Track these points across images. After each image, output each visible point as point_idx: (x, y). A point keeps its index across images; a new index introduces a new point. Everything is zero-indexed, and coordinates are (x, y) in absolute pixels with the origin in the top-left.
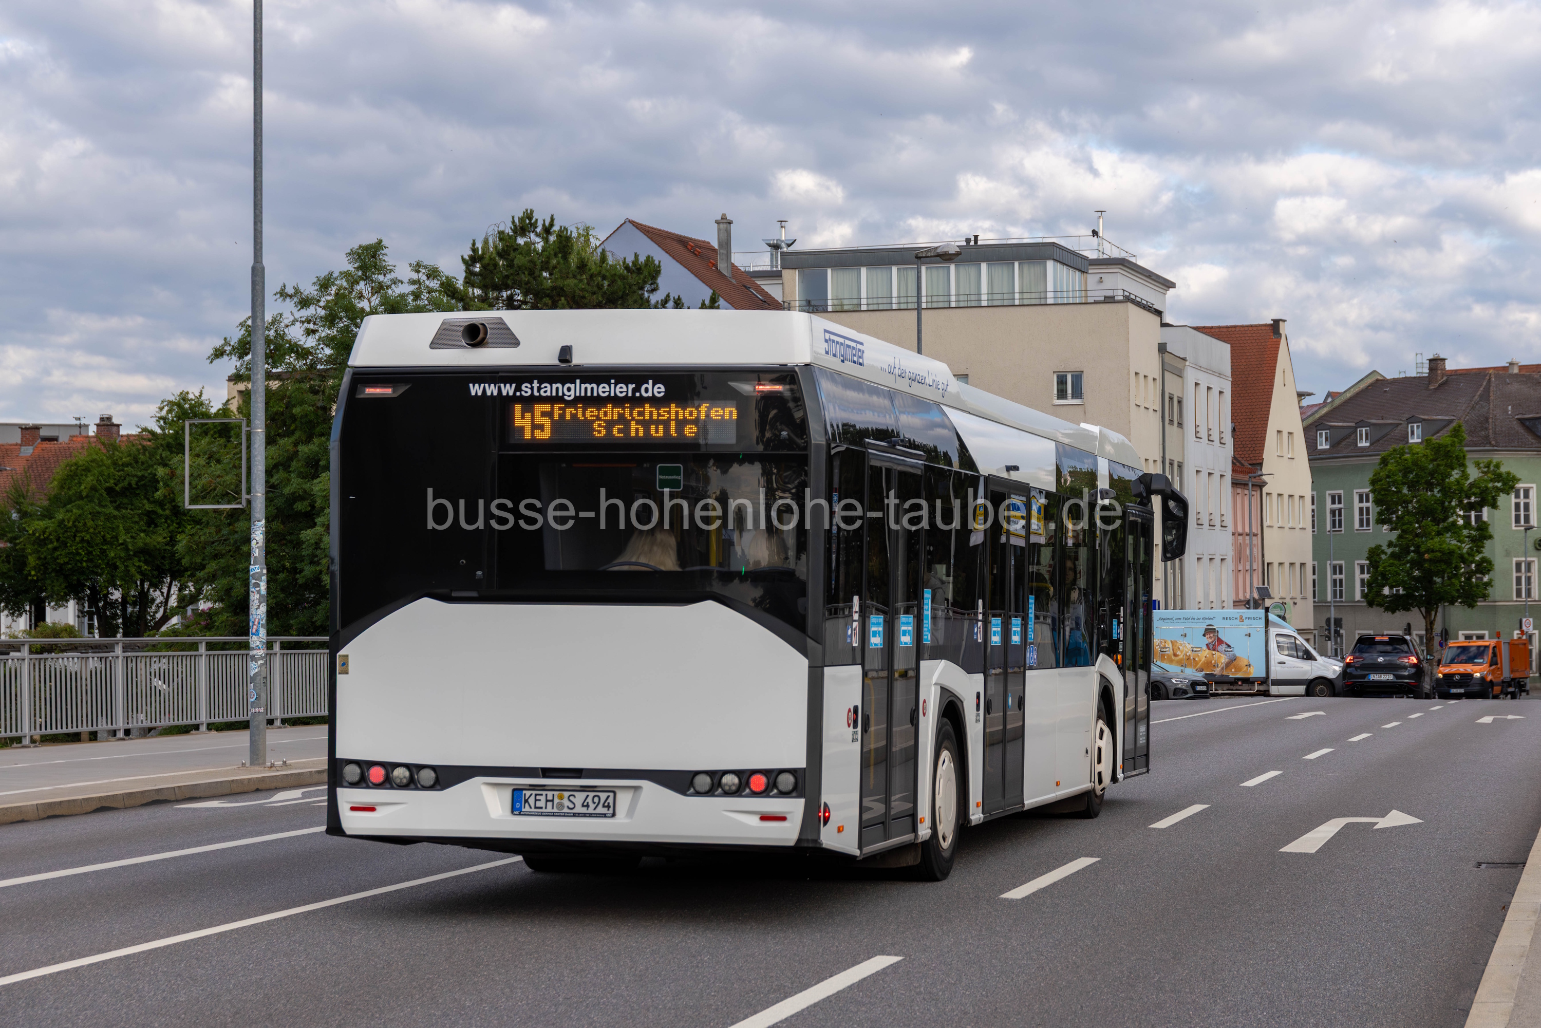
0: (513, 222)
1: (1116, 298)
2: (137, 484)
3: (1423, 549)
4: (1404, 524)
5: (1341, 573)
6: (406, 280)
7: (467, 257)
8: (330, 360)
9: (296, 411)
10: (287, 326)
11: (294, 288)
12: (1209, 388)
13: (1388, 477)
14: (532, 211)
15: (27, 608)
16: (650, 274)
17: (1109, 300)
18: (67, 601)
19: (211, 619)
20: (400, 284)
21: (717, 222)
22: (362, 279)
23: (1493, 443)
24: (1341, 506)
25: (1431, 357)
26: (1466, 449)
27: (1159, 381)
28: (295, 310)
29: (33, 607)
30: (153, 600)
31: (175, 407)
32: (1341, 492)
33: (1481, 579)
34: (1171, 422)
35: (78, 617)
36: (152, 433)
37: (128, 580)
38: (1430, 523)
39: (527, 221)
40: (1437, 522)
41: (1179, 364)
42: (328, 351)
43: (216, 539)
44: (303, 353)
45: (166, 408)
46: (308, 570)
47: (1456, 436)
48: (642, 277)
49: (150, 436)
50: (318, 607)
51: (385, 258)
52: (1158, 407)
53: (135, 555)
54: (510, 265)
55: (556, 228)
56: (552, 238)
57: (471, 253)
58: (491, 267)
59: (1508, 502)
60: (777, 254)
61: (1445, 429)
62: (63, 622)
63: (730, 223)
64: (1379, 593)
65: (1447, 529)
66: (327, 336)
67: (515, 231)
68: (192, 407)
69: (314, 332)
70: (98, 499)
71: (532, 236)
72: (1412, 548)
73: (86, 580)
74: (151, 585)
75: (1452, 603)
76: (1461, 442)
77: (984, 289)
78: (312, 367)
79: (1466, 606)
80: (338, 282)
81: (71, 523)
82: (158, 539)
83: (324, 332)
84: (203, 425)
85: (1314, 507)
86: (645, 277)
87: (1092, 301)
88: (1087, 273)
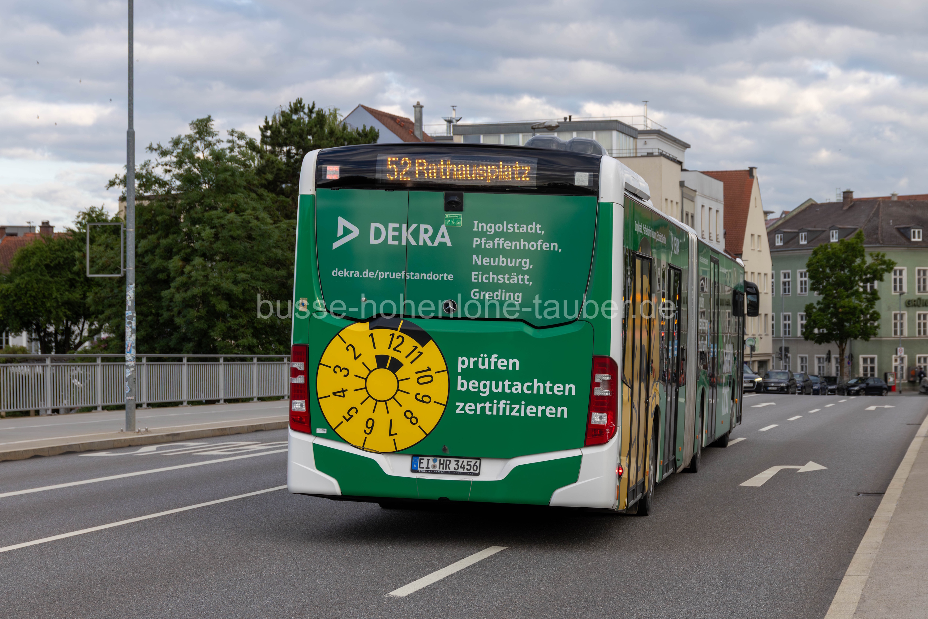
0: (290, 106)
1: (654, 154)
2: (63, 262)
3: (838, 305)
4: (827, 291)
5: (789, 320)
6: (225, 140)
7: (262, 127)
8: (179, 188)
9: (159, 218)
10: (153, 167)
11: (158, 145)
12: (710, 209)
13: (818, 262)
14: (301, 99)
16: (372, 137)
17: (650, 155)
18: (21, 332)
19: (107, 343)
20: (221, 143)
21: (414, 107)
22: (198, 139)
23: (881, 242)
24: (789, 280)
25: (845, 190)
26: (865, 246)
27: (680, 204)
28: (158, 158)
30: (73, 332)
31: (87, 216)
32: (790, 271)
33: (873, 324)
35: (29, 342)
36: (73, 231)
37: (58, 321)
38: (843, 290)
39: (299, 105)
40: (847, 290)
41: (692, 194)
42: (178, 183)
43: (110, 295)
44: (163, 184)
45: (81, 217)
46: (166, 315)
47: (859, 238)
48: (368, 139)
49: (72, 234)
50: (172, 337)
51: (212, 127)
53: (62, 305)
54: (289, 132)
55: (316, 109)
56: (314, 115)
57: (264, 124)
58: (277, 133)
59: (889, 277)
60: (450, 126)
61: (853, 234)
62: (19, 345)
63: (422, 107)
64: (811, 332)
65: (853, 294)
66: (178, 174)
67: (291, 111)
68: (97, 216)
69: (169, 171)
70: (40, 271)
71: (302, 114)
72: (832, 305)
73: (33, 320)
74: (72, 324)
75: (856, 338)
76: (861, 241)
78: (168, 192)
79: (864, 341)
80: (184, 141)
81: (23, 286)
82: (76, 295)
83: (176, 171)
84: (103, 226)
85: (773, 280)
87: (640, 155)
88: (637, 138)
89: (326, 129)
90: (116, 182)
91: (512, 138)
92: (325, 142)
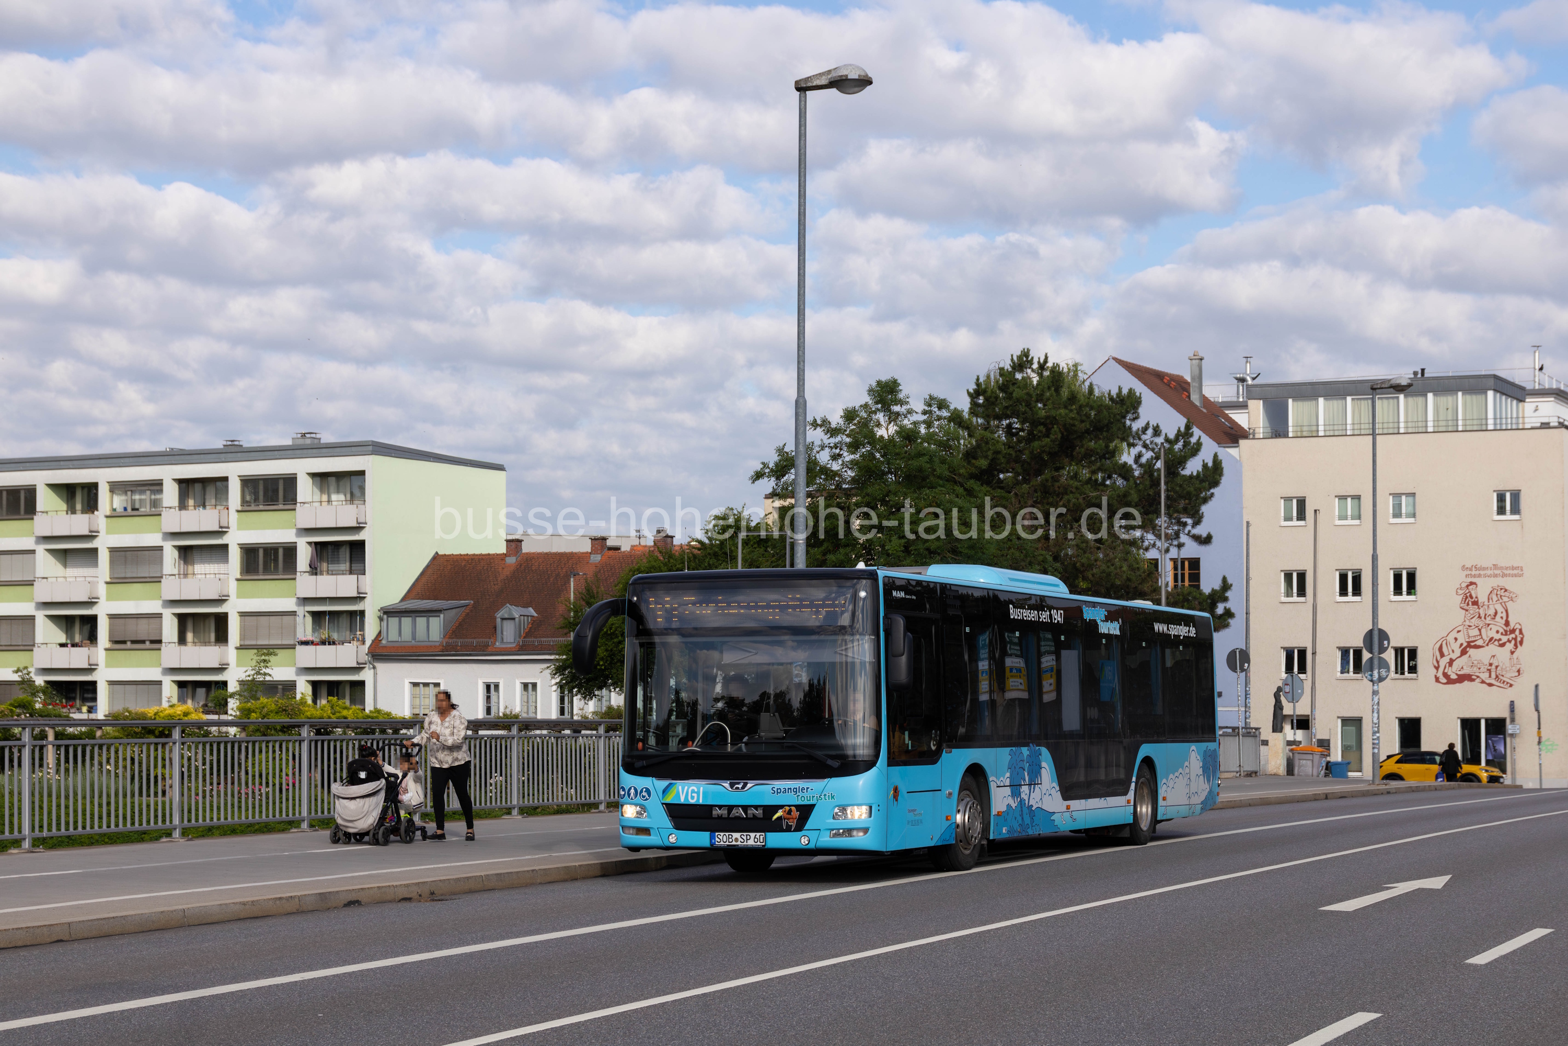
0: (1012, 360)
1: (1552, 424)
6: (919, 411)
7: (971, 391)
10: (818, 452)
11: (824, 419)
14: (1028, 350)
16: (1132, 404)
17: (1545, 426)
21: (1190, 359)
22: (880, 410)
28: (824, 438)
36: (702, 543)
39: (1025, 359)
44: (831, 475)
48: (1125, 407)
49: (699, 546)
51: (901, 391)
54: (1010, 397)
55: (1050, 364)
56: (1047, 373)
57: (975, 387)
58: (993, 399)
60: (1243, 386)
63: (1201, 359)
66: (852, 461)
67: (1013, 367)
69: (840, 455)
71: (1029, 371)
77: (1430, 417)
78: (839, 486)
80: (859, 413)
83: (848, 457)
86: (1128, 408)
87: (1529, 427)
88: (1524, 401)
89: (1065, 393)
90: (765, 473)
91: (1336, 404)
92: (1063, 411)
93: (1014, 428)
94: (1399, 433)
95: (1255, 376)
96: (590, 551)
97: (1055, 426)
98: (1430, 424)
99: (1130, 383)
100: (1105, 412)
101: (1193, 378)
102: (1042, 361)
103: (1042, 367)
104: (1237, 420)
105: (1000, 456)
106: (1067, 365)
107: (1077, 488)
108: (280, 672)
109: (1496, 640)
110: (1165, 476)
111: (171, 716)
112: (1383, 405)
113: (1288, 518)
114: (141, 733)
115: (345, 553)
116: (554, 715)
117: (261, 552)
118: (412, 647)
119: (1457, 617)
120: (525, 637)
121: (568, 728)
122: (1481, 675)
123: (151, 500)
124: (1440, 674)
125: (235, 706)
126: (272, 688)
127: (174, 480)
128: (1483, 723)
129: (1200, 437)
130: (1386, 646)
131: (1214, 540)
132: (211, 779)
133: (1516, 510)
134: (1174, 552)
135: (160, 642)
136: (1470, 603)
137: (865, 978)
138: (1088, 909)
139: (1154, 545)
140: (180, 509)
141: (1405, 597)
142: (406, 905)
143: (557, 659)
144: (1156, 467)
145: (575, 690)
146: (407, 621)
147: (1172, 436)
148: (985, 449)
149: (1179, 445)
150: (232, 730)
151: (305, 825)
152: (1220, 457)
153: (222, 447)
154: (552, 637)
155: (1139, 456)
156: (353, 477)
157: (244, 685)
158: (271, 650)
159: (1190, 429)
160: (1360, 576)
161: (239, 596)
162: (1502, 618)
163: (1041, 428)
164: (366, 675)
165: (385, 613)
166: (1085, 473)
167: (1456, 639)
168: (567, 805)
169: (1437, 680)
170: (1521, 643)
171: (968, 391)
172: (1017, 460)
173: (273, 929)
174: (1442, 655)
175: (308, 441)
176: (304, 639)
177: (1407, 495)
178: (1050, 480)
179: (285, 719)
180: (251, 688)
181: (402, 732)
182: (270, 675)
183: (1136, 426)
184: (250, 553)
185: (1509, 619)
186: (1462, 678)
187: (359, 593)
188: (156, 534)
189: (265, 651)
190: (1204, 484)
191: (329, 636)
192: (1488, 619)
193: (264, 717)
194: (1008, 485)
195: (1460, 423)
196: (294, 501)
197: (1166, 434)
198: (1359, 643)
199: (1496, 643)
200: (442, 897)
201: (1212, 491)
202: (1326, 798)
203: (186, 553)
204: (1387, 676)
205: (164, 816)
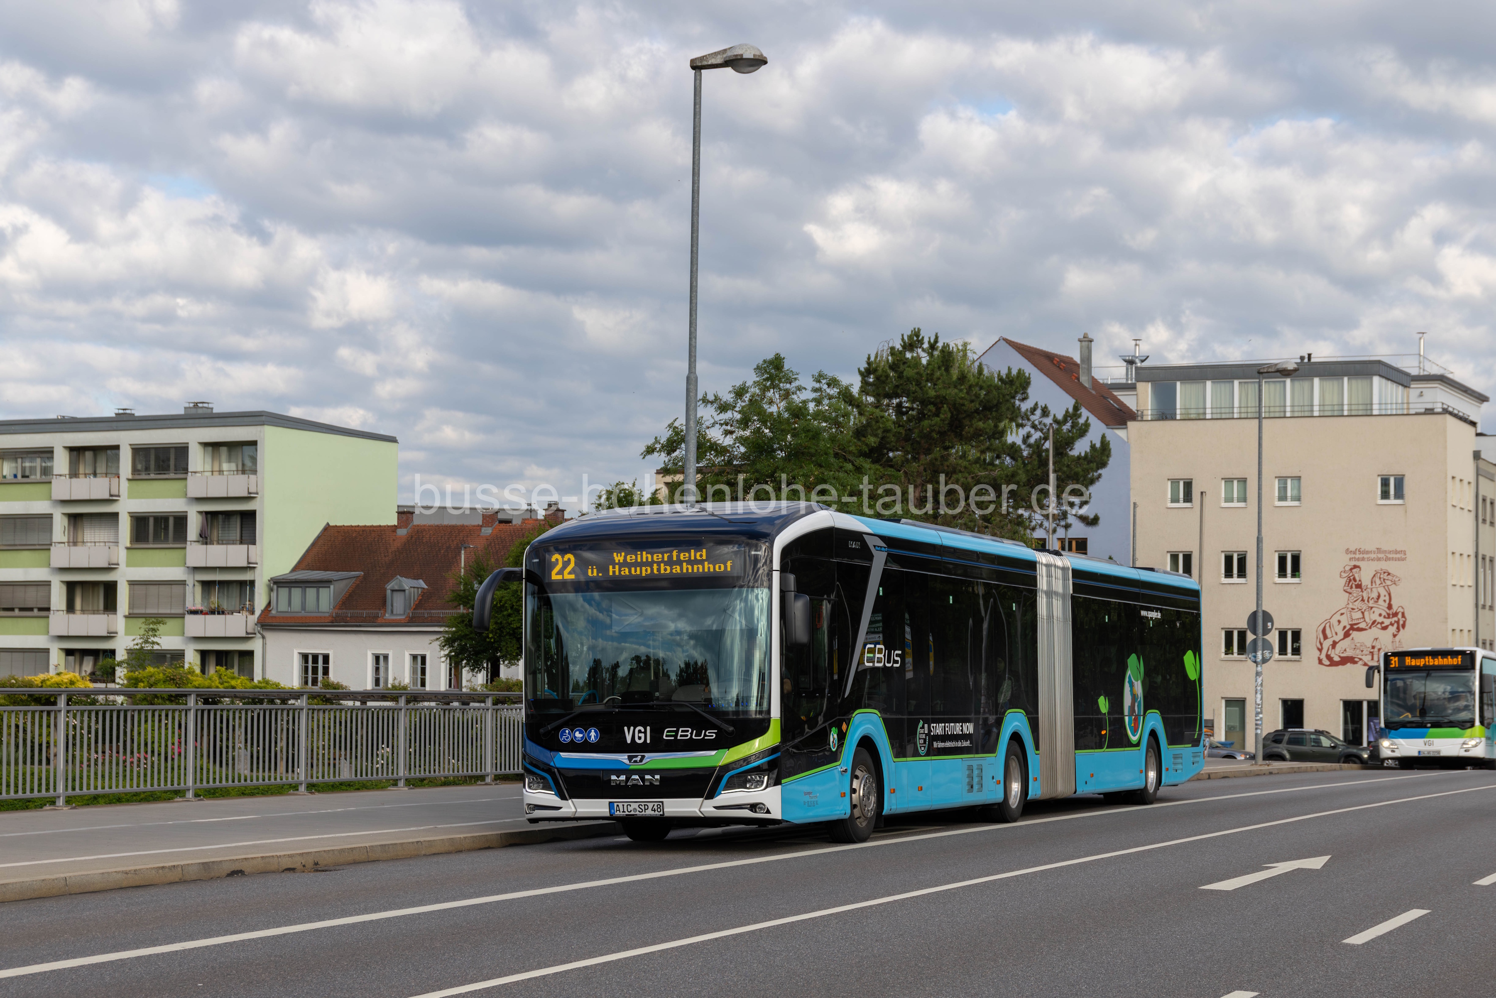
0: (903, 339)
1: (1436, 410)
6: (809, 388)
7: (863, 370)
8: (744, 457)
11: (715, 396)
14: (919, 330)
15: (485, 665)
16: (1021, 385)
17: (1429, 412)
18: (518, 660)
20: (803, 390)
21: (1080, 341)
22: (772, 387)
27: (1473, 485)
28: (715, 414)
29: (489, 664)
31: (612, 496)
34: (1484, 521)
39: (915, 338)
41: (1491, 469)
42: (743, 449)
44: (721, 450)
48: (1014, 387)
51: (788, 369)
52: (1472, 507)
54: (900, 376)
55: (940, 345)
57: (866, 366)
58: (883, 378)
60: (1132, 369)
62: (515, 678)
63: (1091, 341)
66: (741, 437)
67: (904, 347)
69: (731, 432)
71: (920, 350)
77: (1316, 401)
80: (750, 391)
83: (740, 433)
86: (1017, 388)
87: (1414, 413)
88: (1409, 387)
89: (955, 373)
90: (656, 449)
91: (1224, 387)
92: (953, 391)
93: (904, 407)
94: (1285, 417)
95: (1144, 358)
96: (481, 523)
97: (945, 406)
98: (1316, 408)
99: (1019, 364)
100: (995, 392)
101: (1082, 360)
102: (932, 341)
103: (933, 346)
104: (1125, 402)
105: (890, 435)
106: (956, 345)
107: (965, 468)
108: (167, 641)
109: (1378, 623)
110: (1054, 457)
111: (58, 684)
112: (1269, 389)
113: (1175, 500)
114: (27, 700)
115: (237, 522)
116: (443, 687)
117: (151, 521)
118: (302, 617)
119: (1342, 600)
120: (414, 609)
121: (457, 700)
122: (1364, 658)
123: (41, 466)
124: (1323, 656)
125: (122, 675)
126: (160, 657)
127: (65, 447)
128: (1365, 706)
129: (1088, 418)
130: (1270, 627)
131: (1101, 521)
132: (96, 747)
133: (1399, 495)
134: (1061, 533)
135: (48, 609)
136: (1354, 586)
137: (747, 952)
138: (970, 886)
139: (1041, 525)
140: (71, 478)
141: (1289, 579)
142: (290, 875)
143: (446, 632)
144: (1044, 448)
145: (464, 662)
146: (297, 592)
147: (1060, 417)
148: (875, 428)
149: (1068, 426)
150: (120, 699)
151: (190, 795)
152: (1108, 439)
153: (114, 415)
154: (442, 609)
155: (1028, 436)
156: (245, 448)
157: (132, 654)
158: (160, 619)
159: (1078, 410)
160: (1245, 558)
161: (129, 564)
162: (1385, 601)
163: (931, 407)
164: (255, 646)
165: (275, 583)
166: (973, 453)
167: (1339, 622)
168: (454, 777)
169: (1320, 662)
170: (1404, 626)
171: (859, 369)
172: (907, 439)
173: (155, 898)
174: (1325, 637)
175: (200, 411)
176: (193, 608)
177: (1292, 478)
178: (939, 458)
179: (173, 689)
180: (139, 658)
181: (290, 702)
182: (158, 644)
183: (1025, 406)
184: (140, 522)
185: (1392, 602)
186: (1345, 661)
187: (249, 563)
188: (46, 502)
189: (153, 619)
190: (1092, 464)
191: (218, 606)
192: (1371, 602)
193: (151, 686)
194: (897, 464)
195: (1346, 407)
196: (186, 470)
197: (1054, 416)
198: (1243, 624)
199: (1379, 626)
200: (326, 868)
201: (1100, 471)
202: (1209, 778)
203: (75, 519)
204: (1271, 657)
205: (48, 784)
